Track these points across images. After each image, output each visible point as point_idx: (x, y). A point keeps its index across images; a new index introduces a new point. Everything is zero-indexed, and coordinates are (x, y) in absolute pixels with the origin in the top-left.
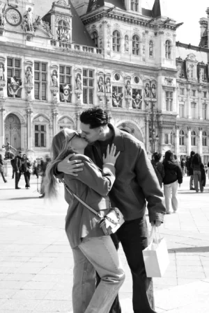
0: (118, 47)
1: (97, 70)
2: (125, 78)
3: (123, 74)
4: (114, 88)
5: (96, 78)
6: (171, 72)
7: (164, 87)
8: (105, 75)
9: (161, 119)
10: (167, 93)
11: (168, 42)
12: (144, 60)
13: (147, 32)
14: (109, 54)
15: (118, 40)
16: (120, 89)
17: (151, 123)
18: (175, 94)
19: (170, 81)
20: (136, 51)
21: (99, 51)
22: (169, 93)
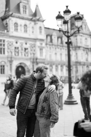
0: (17, 29)
1: (6, 40)
2: (20, 43)
3: (20, 41)
4: (15, 48)
5: (6, 43)
6: (42, 40)
7: (39, 47)
8: (10, 42)
9: (38, 61)
10: (40, 49)
11: (40, 27)
12: (30, 35)
13: (31, 23)
14: (12, 32)
15: (17, 26)
16: (18, 48)
17: (33, 62)
18: (44, 50)
19: (41, 44)
20: (26, 31)
21: (8, 31)
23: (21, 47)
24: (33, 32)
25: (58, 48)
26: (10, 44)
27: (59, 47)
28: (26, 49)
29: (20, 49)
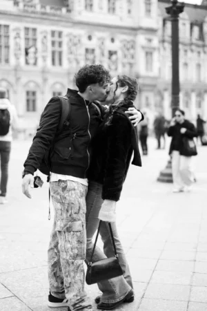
0: (91, 6)
1: (66, 31)
2: (99, 39)
3: (97, 34)
4: (87, 50)
5: (65, 40)
6: (152, 31)
7: (143, 47)
8: (75, 37)
9: (141, 81)
10: (147, 53)
12: (121, 19)
14: (80, 13)
16: (93, 51)
18: (156, 55)
19: (150, 40)
20: (112, 10)
21: (69, 11)
22: (149, 54)
23: (100, 48)
24: (129, 11)
25: (192, 51)
26: (75, 43)
27: (194, 47)
28: (111, 53)
29: (97, 52)
